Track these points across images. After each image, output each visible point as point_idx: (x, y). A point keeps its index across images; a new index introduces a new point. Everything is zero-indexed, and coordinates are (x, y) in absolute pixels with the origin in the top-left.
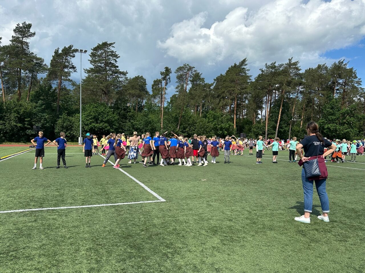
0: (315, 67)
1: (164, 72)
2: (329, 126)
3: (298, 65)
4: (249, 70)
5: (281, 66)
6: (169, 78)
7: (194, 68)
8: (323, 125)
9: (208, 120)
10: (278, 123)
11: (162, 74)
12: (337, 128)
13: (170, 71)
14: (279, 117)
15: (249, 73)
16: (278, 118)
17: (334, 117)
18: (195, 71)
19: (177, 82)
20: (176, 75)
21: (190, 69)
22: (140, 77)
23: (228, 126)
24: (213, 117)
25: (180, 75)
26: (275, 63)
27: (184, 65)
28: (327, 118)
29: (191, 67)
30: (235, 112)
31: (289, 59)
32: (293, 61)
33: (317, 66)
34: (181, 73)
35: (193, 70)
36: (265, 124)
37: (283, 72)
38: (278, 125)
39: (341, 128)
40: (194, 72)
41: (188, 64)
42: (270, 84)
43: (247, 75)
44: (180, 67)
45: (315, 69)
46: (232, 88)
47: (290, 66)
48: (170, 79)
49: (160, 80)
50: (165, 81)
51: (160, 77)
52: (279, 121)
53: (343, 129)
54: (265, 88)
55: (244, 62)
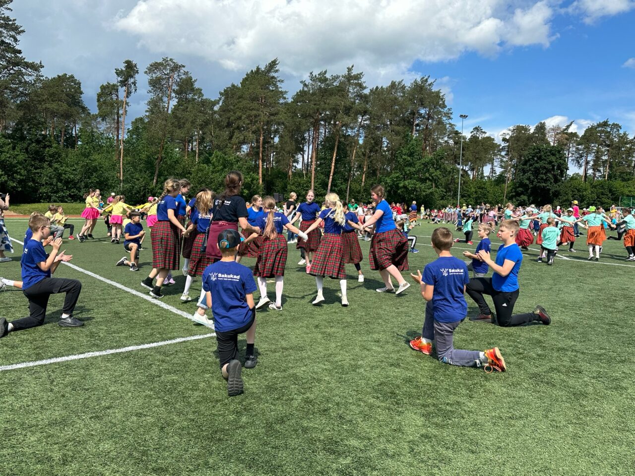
0: (386, 84)
1: (122, 70)
2: (406, 182)
3: (363, 80)
4: (282, 81)
5: (335, 78)
6: (134, 83)
7: (184, 66)
8: (396, 181)
9: (214, 168)
10: (331, 177)
11: (119, 73)
12: (417, 186)
13: (135, 68)
14: (333, 167)
15: (282, 87)
16: (331, 168)
17: (413, 169)
18: (186, 73)
19: (150, 92)
20: (147, 78)
21: (176, 68)
22: (69, 78)
23: (249, 180)
24: (223, 162)
25: (156, 77)
26: (326, 72)
27: (164, 60)
28: (403, 170)
29: (177, 65)
30: (261, 155)
31: (348, 68)
32: (354, 72)
33: (389, 84)
34: (158, 74)
35: (182, 71)
36: (310, 178)
37: (339, 91)
38: (330, 180)
39: (423, 186)
40: (184, 74)
41: (171, 59)
42: (318, 110)
43: (280, 90)
44: (156, 63)
45: (387, 88)
46: (254, 112)
47: (349, 81)
48: (136, 85)
49: (114, 85)
50: (124, 88)
51: (115, 80)
52: (332, 174)
53: (426, 189)
54: (310, 116)
55: (273, 64)
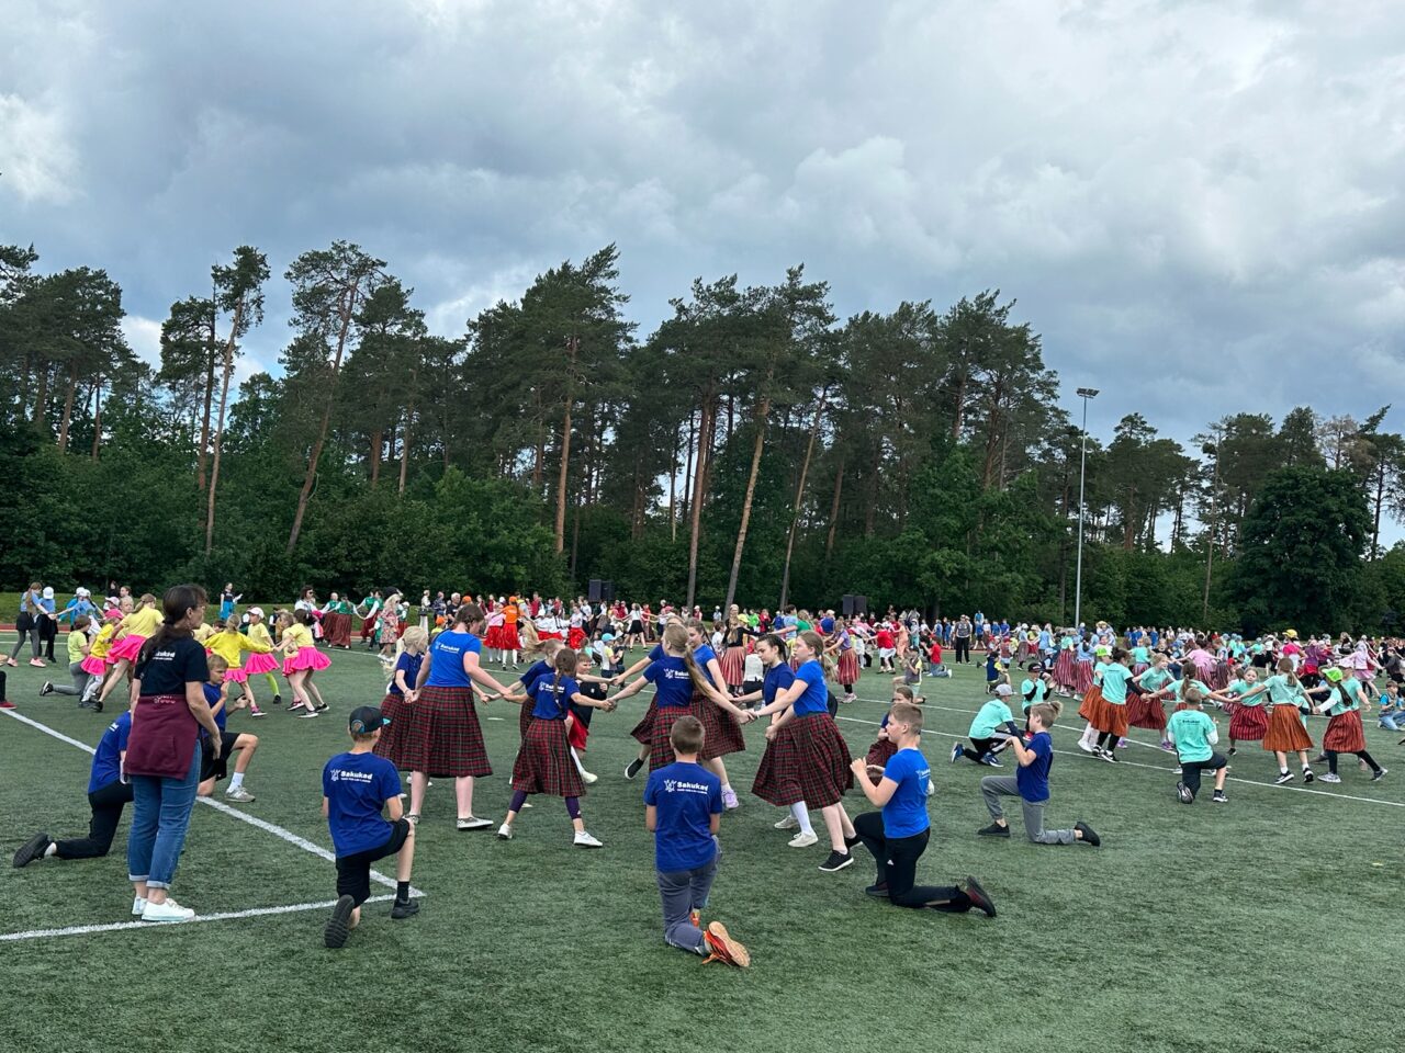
0: (888, 310)
1: (229, 271)
3: (826, 300)
4: (625, 299)
5: (757, 295)
6: (258, 302)
7: (383, 264)
10: (742, 538)
11: (220, 276)
13: (261, 266)
14: (747, 514)
15: (624, 313)
16: (742, 515)
17: (953, 524)
18: (388, 280)
19: (296, 322)
20: (292, 288)
21: (364, 267)
22: (92, 279)
23: (531, 541)
25: (313, 289)
26: (733, 280)
27: (336, 247)
29: (367, 259)
31: (790, 272)
32: (805, 281)
33: (895, 309)
34: (319, 281)
35: (378, 275)
36: (689, 538)
37: (765, 324)
38: (740, 545)
39: (981, 567)
40: (384, 282)
41: (352, 247)
42: (712, 370)
43: (619, 319)
44: (317, 253)
45: (889, 320)
47: (792, 301)
48: (262, 306)
49: (205, 305)
50: (232, 313)
51: (208, 291)
52: (743, 530)
53: (988, 574)
55: (603, 259)
